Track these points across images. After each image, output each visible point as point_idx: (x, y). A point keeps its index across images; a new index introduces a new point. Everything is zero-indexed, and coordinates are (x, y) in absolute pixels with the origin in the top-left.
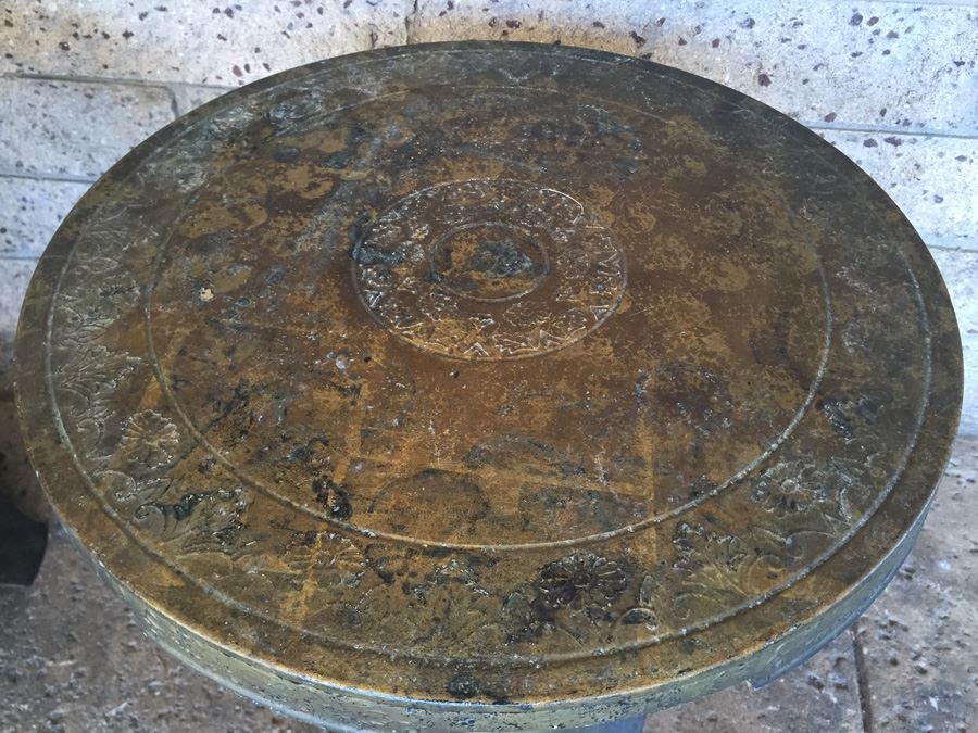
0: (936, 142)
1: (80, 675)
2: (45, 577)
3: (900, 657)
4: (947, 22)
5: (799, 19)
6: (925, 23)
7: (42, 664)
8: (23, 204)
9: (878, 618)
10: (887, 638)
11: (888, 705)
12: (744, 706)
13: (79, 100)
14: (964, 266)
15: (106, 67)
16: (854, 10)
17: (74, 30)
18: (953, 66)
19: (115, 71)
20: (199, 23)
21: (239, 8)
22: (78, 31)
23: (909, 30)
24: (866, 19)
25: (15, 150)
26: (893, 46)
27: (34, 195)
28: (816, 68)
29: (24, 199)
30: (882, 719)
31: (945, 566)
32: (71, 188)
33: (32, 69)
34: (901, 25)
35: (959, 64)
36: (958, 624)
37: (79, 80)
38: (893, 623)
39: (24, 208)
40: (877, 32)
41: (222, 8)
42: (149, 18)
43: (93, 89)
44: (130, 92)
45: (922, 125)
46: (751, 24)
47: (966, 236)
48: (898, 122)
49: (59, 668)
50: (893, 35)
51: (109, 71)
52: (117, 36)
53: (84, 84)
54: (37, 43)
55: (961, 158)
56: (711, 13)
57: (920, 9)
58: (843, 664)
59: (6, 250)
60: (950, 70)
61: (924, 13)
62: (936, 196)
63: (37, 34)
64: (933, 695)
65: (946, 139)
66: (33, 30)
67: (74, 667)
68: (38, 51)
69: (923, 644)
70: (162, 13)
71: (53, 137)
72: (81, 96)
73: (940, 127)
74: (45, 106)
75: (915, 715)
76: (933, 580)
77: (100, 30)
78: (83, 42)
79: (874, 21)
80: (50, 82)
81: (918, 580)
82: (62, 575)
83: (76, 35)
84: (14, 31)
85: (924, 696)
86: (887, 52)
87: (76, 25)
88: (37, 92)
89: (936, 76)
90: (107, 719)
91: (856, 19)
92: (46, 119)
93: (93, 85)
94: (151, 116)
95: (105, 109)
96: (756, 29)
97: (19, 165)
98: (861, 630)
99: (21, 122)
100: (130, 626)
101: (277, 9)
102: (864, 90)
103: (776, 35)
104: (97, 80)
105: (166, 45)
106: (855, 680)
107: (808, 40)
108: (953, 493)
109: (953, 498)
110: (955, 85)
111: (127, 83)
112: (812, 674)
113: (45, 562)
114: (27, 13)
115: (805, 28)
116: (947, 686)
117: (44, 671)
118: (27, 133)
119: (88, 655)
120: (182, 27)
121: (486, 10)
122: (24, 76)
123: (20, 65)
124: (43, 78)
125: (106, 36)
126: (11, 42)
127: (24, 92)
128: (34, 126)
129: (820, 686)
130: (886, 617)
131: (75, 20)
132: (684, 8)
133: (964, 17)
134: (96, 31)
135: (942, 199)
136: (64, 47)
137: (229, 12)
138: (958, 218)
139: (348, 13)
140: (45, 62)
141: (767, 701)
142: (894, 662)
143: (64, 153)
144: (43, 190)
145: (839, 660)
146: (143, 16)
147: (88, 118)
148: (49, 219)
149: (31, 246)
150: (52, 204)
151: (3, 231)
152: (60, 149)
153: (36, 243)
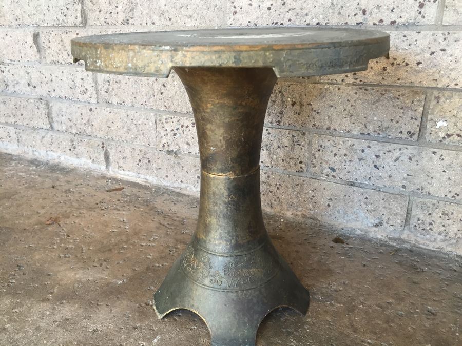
2: (312, 314)
13: (375, 96)
15: (399, 80)
17: (393, 61)
19: (403, 81)
22: (395, 62)
25: (331, 121)
27: (328, 144)
29: (321, 146)
32: (348, 141)
33: (361, 81)
37: (382, 86)
39: (319, 150)
42: (435, 54)
43: (386, 91)
44: (405, 92)
51: (399, 82)
52: (413, 64)
53: (383, 88)
54: (371, 68)
66: (372, 62)
70: (442, 52)
71: (351, 116)
72: (378, 94)
74: (355, 101)
77: (406, 61)
78: (395, 66)
80: (366, 87)
82: (321, 315)
83: (393, 64)
87: (395, 59)
88: (356, 93)
92: (352, 107)
93: (387, 89)
94: (413, 102)
95: (386, 101)
97: (329, 128)
99: (340, 107)
104: (390, 86)
111: (405, 87)
118: (341, 112)
120: (450, 58)
122: (355, 85)
124: (363, 86)
125: (407, 64)
127: (351, 93)
131: (395, 57)
134: (403, 62)
136: (384, 69)
140: (371, 77)
143: (354, 123)
144: (333, 141)
146: (433, 53)
147: (374, 106)
148: (329, 157)
149: (312, 170)
150: (333, 149)
151: (301, 162)
152: (352, 121)
153: (316, 168)
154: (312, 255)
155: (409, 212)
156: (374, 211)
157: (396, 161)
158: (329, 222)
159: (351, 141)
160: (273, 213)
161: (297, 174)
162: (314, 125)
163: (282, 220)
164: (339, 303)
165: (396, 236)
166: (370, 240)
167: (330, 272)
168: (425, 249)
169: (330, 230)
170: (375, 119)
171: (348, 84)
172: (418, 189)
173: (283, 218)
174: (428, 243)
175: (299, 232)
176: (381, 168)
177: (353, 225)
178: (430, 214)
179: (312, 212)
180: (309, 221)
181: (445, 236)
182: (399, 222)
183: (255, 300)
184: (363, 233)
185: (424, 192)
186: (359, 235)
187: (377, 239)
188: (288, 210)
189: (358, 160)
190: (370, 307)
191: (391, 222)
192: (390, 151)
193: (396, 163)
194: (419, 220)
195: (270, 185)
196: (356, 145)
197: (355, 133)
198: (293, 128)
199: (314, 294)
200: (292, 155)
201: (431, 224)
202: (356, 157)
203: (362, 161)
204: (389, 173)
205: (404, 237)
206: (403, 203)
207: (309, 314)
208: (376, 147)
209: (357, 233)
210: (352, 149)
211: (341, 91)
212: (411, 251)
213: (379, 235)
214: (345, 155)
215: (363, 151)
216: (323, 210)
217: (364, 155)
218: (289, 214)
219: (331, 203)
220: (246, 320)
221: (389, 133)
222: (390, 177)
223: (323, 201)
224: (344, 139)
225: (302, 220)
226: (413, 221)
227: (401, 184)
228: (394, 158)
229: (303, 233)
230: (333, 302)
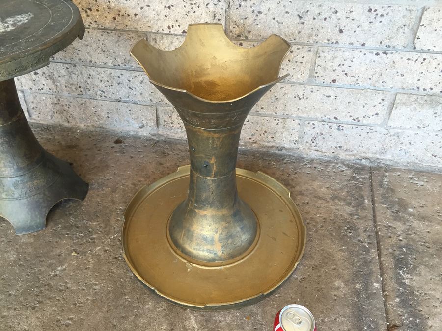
0: (399, 53)
1: (101, 227)
2: (88, 198)
3: (392, 236)
4: (399, 11)
5: (352, 10)
6: (393, 12)
7: (87, 223)
8: (89, 76)
9: (385, 224)
10: (387, 230)
11: (387, 249)
12: (334, 246)
13: (115, 38)
14: (413, 100)
15: (127, 26)
16: (369, 7)
18: (403, 26)
19: (130, 27)
20: (159, 11)
21: (173, 6)
22: (120, 13)
23: (387, 14)
24: (373, 10)
25: (90, 56)
26: (382, 19)
27: (94, 73)
28: (358, 27)
29: (90, 75)
30: (385, 253)
31: (410, 210)
33: (102, 26)
34: (385, 12)
35: (405, 25)
36: (415, 228)
37: (117, 30)
38: (390, 226)
39: (89, 78)
40: (377, 14)
41: (167, 6)
42: (144, 9)
43: (121, 34)
44: (133, 35)
45: (394, 47)
46: (336, 12)
47: (413, 89)
48: (386, 46)
49: (93, 224)
50: (382, 15)
51: (127, 27)
52: (132, 15)
53: (118, 32)
54: (106, 17)
55: (409, 59)
56: (323, 8)
57: (390, 7)
58: (371, 236)
59: (80, 94)
60: (402, 28)
61: (392, 8)
62: (402, 74)
63: (106, 14)
64: (404, 247)
65: (403, 53)
66: (105, 12)
67: (98, 224)
68: (105, 20)
69: (401, 233)
70: (148, 7)
71: (104, 52)
72: (117, 36)
73: (400, 47)
74: (103, 40)
75: (397, 252)
76: (406, 214)
77: (127, 13)
78: (121, 17)
79: (376, 11)
80: (107, 31)
81: (400, 214)
82: (94, 198)
83: (119, 15)
84: (99, 13)
85: (401, 247)
86: (381, 22)
87: (119, 11)
88: (102, 35)
89: (398, 30)
90: (110, 239)
91: (370, 10)
92: (103, 45)
93: (121, 32)
95: (123, 41)
96: (338, 14)
97: (91, 61)
98: (378, 227)
99: (94, 46)
100: (117, 214)
101: (185, 6)
102: (374, 34)
103: (345, 16)
104: (123, 31)
105: (147, 19)
106: (375, 242)
107: (355, 17)
108: (415, 189)
109: (415, 190)
110: (404, 33)
111: (132, 32)
112: (359, 239)
113: (88, 194)
114: (104, 7)
115: (353, 13)
116: (410, 245)
117: (88, 225)
118: (96, 50)
119: (103, 221)
120: (154, 12)
121: (251, 7)
122: (99, 29)
123: (98, 25)
124: (105, 30)
125: (129, 15)
126: (97, 17)
127: (98, 35)
128: (99, 47)
129: (362, 242)
130: (387, 224)
131: (120, 10)
132: (315, 7)
133: (405, 10)
135: (404, 75)
136: (114, 18)
137: (169, 8)
138: (410, 82)
139: (207, 8)
140: (107, 24)
141: (343, 245)
142: (390, 237)
144: (97, 71)
145: (369, 236)
146: (142, 8)
147: (117, 45)
148: (97, 82)
149: (89, 93)
150: (99, 76)
151: (80, 87)
152: (106, 56)
153: (91, 91)
154: (96, 156)
155: (157, 117)
156: (136, 118)
157: (141, 83)
158: (111, 128)
159: (109, 71)
160: (71, 127)
161: (80, 96)
162: (80, 59)
163: (78, 131)
164: (108, 188)
165: (155, 132)
166: (140, 138)
167: (107, 167)
168: (173, 139)
169: (114, 134)
170: (121, 54)
171: (94, 29)
172: (160, 101)
173: (79, 129)
174: (174, 135)
175: (91, 139)
176: (134, 89)
177: (127, 129)
178: (170, 117)
179: (98, 123)
180: (98, 129)
181: (182, 130)
182: (153, 124)
183: (41, 200)
184: (135, 133)
185: (163, 103)
186: (132, 135)
187: (144, 136)
188: (81, 123)
189: (117, 85)
190: (127, 186)
191: (149, 125)
192: (135, 77)
193: (142, 85)
194: (165, 121)
195: (63, 106)
196: (113, 73)
197: (110, 65)
198: (65, 62)
199: (93, 185)
200: (72, 82)
201: (172, 123)
202: (115, 82)
203: (120, 85)
204: (140, 92)
205: (160, 133)
206: (153, 112)
207: (86, 199)
208: (127, 74)
209: (131, 134)
210: (111, 76)
211: (90, 33)
212: (165, 141)
213: (145, 133)
214: (108, 81)
215: (119, 77)
216: (105, 120)
217: (120, 80)
218: (82, 126)
219: (109, 115)
220: (37, 213)
221: (131, 65)
222: (141, 94)
223: (104, 114)
224: (103, 69)
225: (93, 129)
226: (162, 122)
227: (149, 99)
228: (140, 82)
229: (94, 140)
230: (104, 188)
